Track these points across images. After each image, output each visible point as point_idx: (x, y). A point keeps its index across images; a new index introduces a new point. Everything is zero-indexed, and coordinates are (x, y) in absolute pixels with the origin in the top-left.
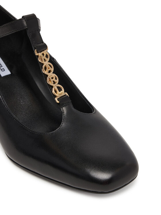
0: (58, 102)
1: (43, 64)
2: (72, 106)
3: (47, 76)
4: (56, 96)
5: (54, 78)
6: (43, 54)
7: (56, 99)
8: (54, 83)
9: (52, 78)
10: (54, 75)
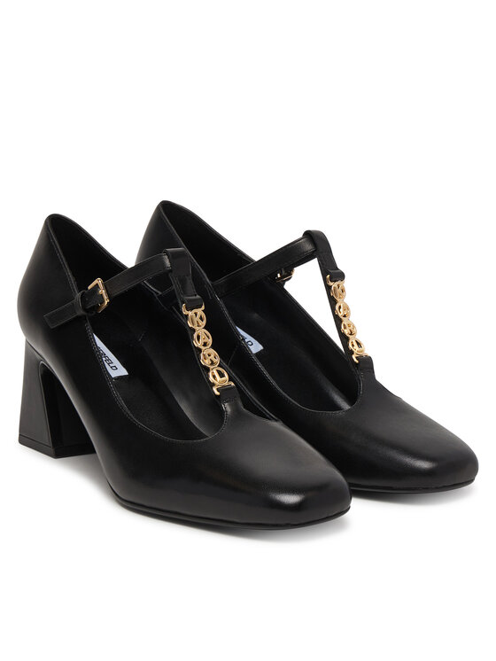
0: (217, 393)
1: (194, 331)
2: (240, 403)
3: (200, 350)
4: (213, 385)
5: (212, 356)
6: (196, 314)
7: (215, 389)
8: (212, 363)
9: (209, 355)
10: (213, 352)
